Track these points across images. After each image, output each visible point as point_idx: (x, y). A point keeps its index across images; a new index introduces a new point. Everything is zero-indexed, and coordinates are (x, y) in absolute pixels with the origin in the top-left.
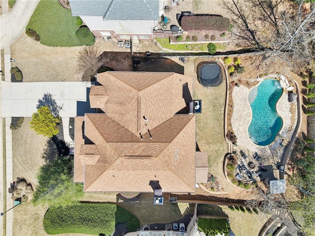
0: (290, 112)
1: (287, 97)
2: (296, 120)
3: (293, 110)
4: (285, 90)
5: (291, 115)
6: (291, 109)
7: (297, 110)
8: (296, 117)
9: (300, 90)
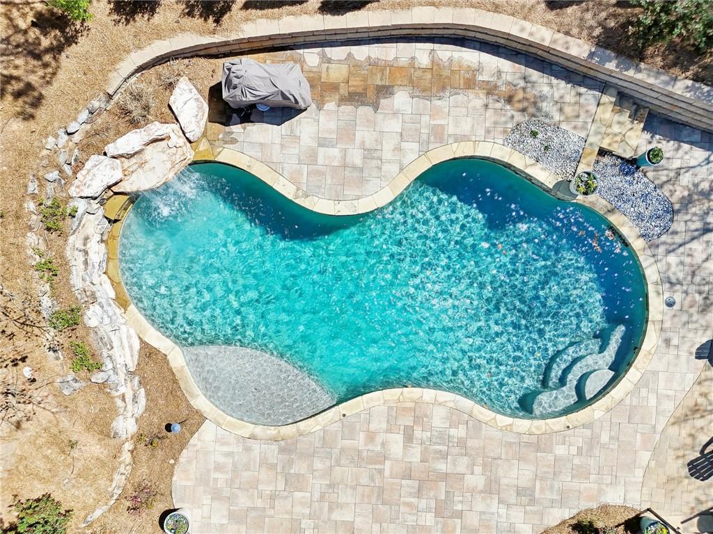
0: (376, 107)
1: (258, 132)
2: (447, 52)
3: (365, 80)
4: (203, 146)
5: (401, 99)
6: (355, 98)
7: (362, 52)
8: (421, 53)
9: (196, 34)
